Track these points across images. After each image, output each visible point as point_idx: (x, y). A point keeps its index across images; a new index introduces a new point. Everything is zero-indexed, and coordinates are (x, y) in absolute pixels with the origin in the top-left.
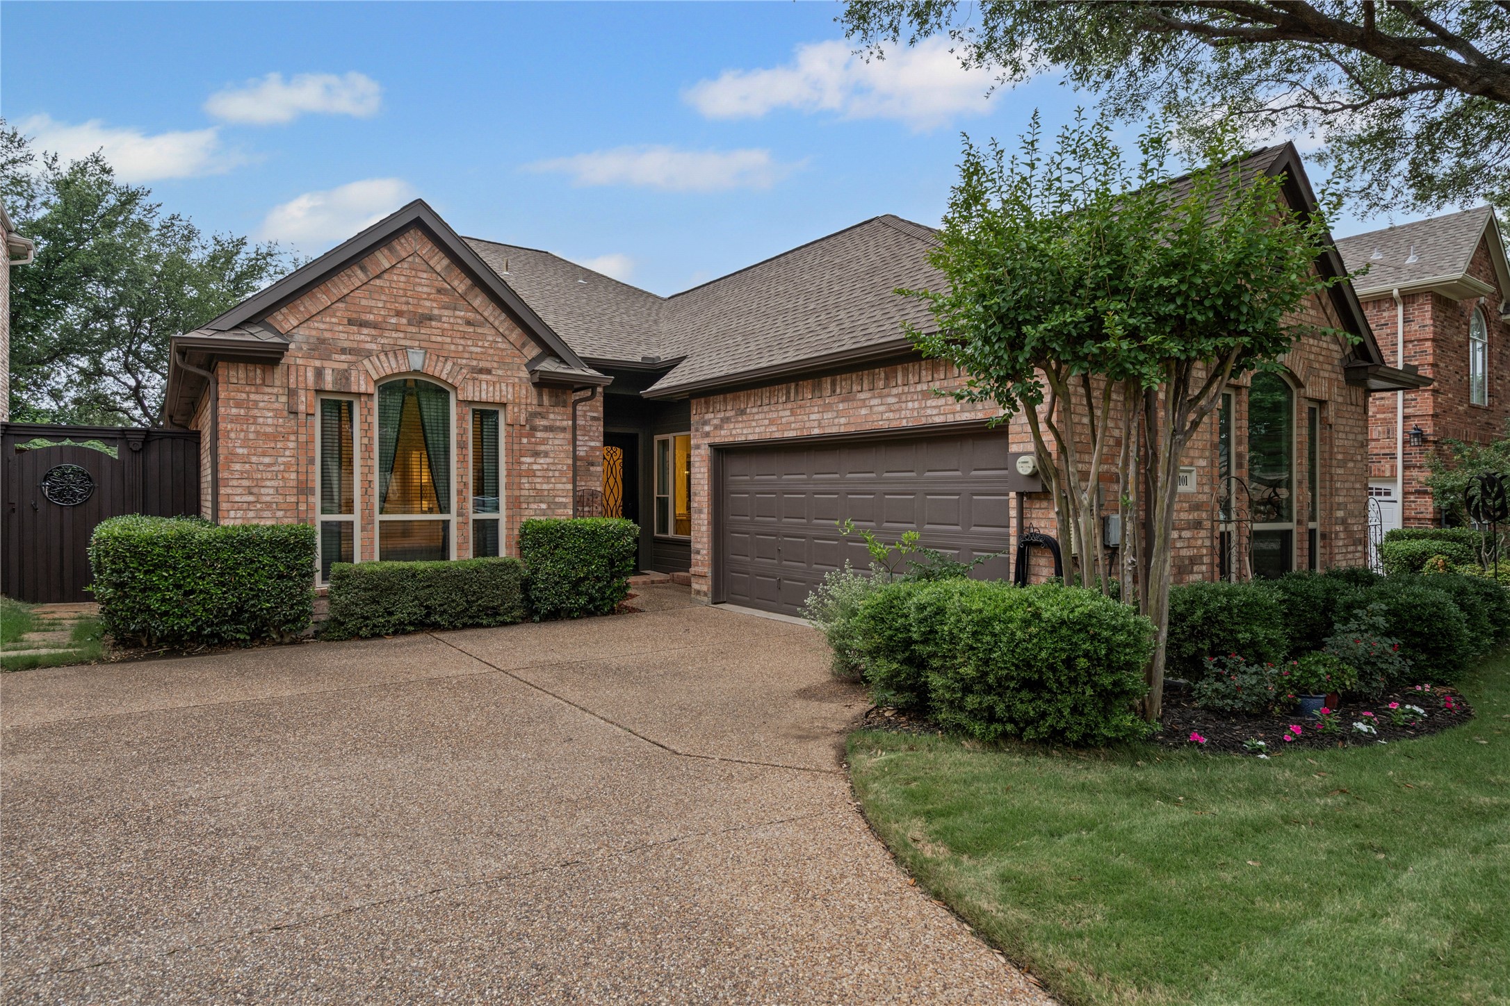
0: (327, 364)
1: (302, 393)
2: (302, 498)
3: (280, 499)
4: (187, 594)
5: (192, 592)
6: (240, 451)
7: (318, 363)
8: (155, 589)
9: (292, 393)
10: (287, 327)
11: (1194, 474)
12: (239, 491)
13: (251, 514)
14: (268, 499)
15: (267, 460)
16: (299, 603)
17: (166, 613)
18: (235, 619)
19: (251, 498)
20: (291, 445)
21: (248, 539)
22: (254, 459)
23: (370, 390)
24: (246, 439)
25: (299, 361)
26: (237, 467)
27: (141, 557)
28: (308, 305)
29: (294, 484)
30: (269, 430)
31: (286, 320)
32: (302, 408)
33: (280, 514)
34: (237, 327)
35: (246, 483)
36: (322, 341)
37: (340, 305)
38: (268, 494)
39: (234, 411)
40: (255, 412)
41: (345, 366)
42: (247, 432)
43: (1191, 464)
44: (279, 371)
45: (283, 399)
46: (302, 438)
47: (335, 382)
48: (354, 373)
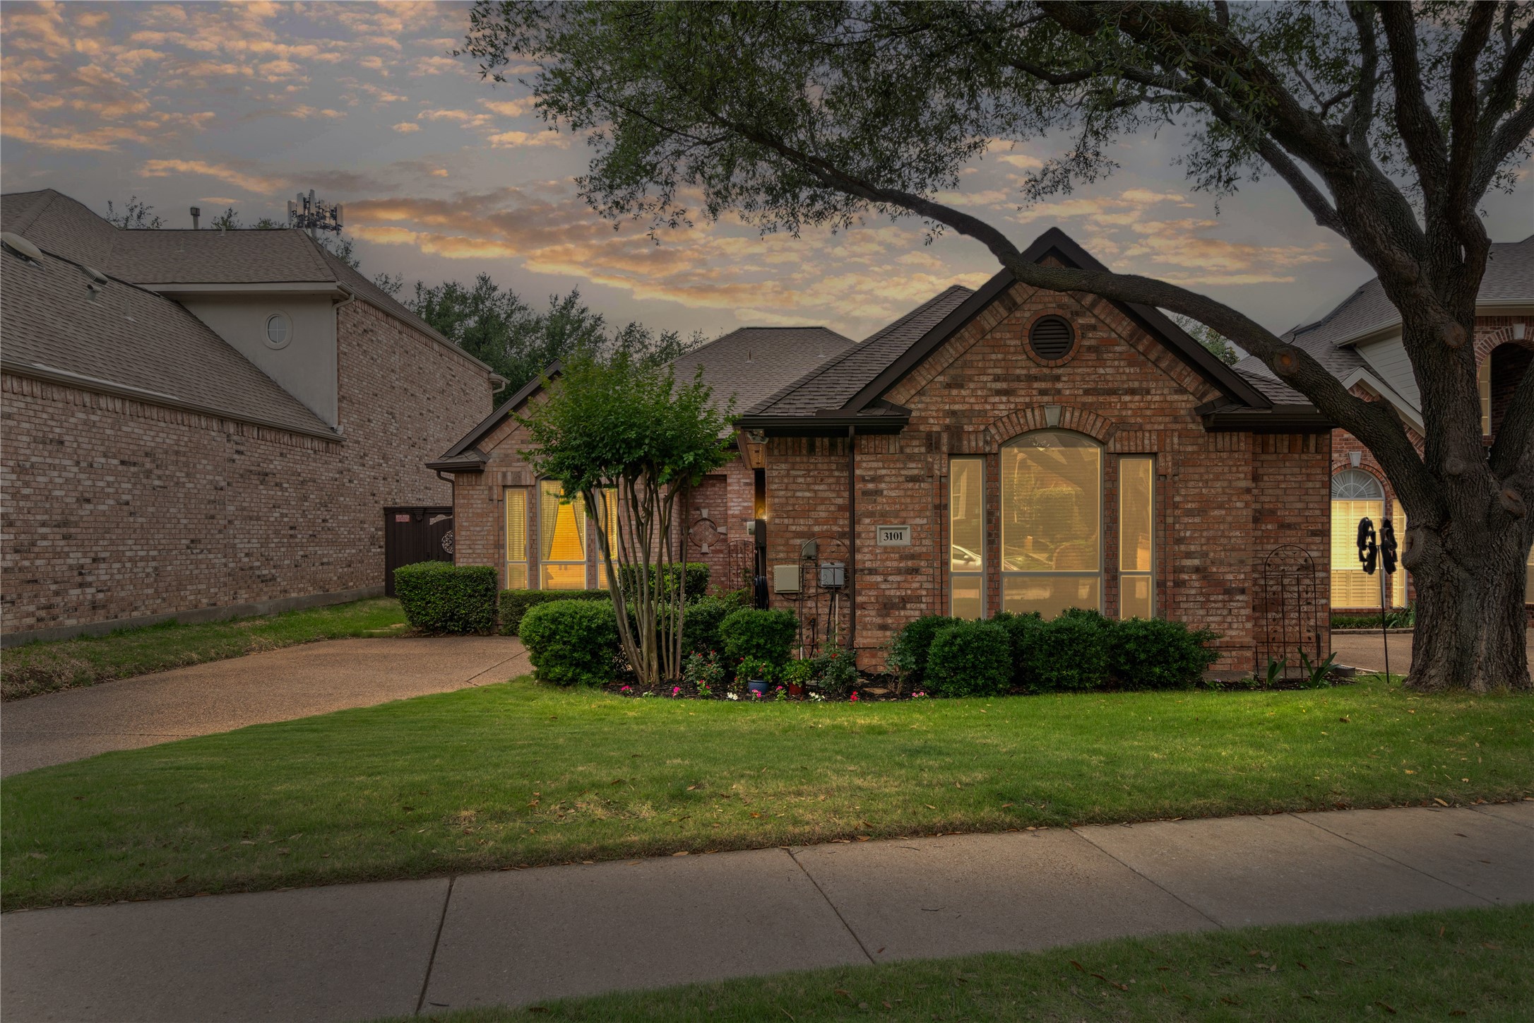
0: (509, 469)
1: (495, 488)
2: (496, 551)
3: (485, 551)
4: (427, 603)
5: (429, 602)
6: (465, 524)
7: (504, 469)
8: (413, 600)
9: (491, 489)
10: (488, 449)
11: (909, 530)
12: (465, 547)
13: (471, 560)
14: (479, 551)
15: (478, 529)
16: (481, 611)
17: (419, 613)
18: (451, 619)
19: (470, 551)
20: (490, 519)
21: (454, 574)
22: (472, 528)
23: (533, 484)
24: (468, 517)
25: (495, 469)
26: (464, 533)
27: (407, 583)
28: (499, 435)
29: (492, 542)
30: (479, 511)
31: (487, 446)
32: (495, 497)
33: (485, 560)
34: (460, 453)
35: (468, 542)
36: (507, 456)
37: (517, 432)
38: (479, 548)
39: (462, 501)
40: (472, 501)
41: (519, 469)
42: (468, 513)
43: (904, 523)
44: (484, 476)
45: (486, 492)
46: (496, 515)
47: (513, 480)
48: (523, 474)
